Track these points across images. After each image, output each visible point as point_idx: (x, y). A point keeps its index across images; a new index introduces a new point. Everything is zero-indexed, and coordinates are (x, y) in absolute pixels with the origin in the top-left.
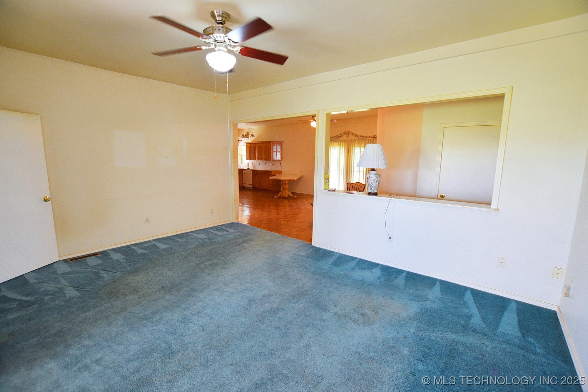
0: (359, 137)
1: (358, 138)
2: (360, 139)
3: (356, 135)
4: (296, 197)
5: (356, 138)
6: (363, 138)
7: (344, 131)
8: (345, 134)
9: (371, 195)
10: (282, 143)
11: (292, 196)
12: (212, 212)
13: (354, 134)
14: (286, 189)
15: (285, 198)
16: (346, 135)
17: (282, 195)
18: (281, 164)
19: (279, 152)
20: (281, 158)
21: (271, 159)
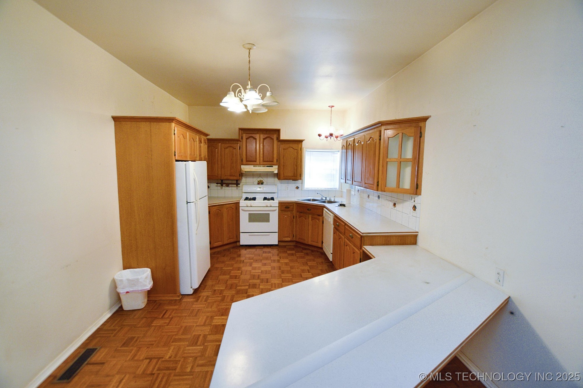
18: (415, 208)
19: (407, 160)
20: (417, 184)
21: (378, 185)
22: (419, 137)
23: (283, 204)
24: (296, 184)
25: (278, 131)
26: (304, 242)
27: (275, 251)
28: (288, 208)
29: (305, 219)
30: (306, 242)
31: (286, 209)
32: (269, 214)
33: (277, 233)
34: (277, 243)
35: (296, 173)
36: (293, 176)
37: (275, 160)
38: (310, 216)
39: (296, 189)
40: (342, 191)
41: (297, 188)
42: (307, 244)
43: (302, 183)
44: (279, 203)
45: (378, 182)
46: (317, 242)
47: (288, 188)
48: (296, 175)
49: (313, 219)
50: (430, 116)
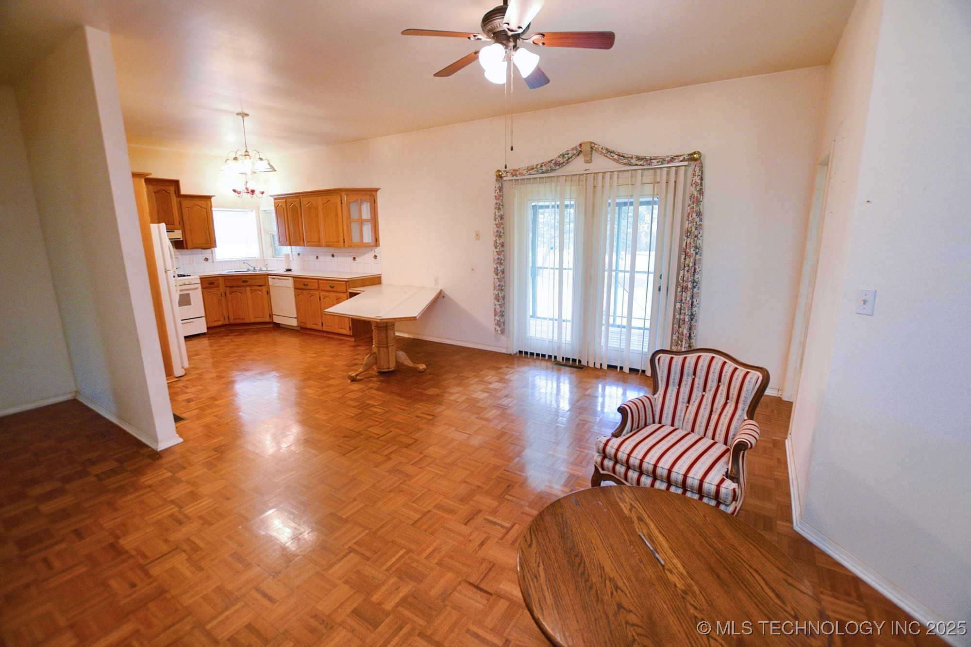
0: (634, 161)
1: (630, 164)
2: (636, 168)
4: (422, 367)
5: (622, 167)
6: (650, 164)
7: (577, 145)
8: (580, 153)
10: (374, 193)
11: (411, 365)
13: (611, 152)
14: (387, 343)
16: (581, 156)
18: (375, 257)
19: (366, 221)
20: (376, 239)
21: (344, 242)
22: (374, 203)
23: (205, 279)
24: (203, 255)
25: (176, 183)
26: (243, 321)
27: (205, 342)
28: (213, 283)
29: (241, 293)
30: (247, 321)
31: (210, 286)
32: (189, 294)
33: (204, 319)
34: (205, 331)
35: (209, 239)
36: (205, 244)
37: (177, 223)
38: (248, 289)
39: (204, 262)
40: (264, 260)
41: (206, 259)
42: (249, 322)
43: (212, 253)
44: (200, 278)
45: (344, 239)
46: (263, 317)
47: (193, 260)
48: (209, 243)
49: (252, 291)
50: (380, 189)
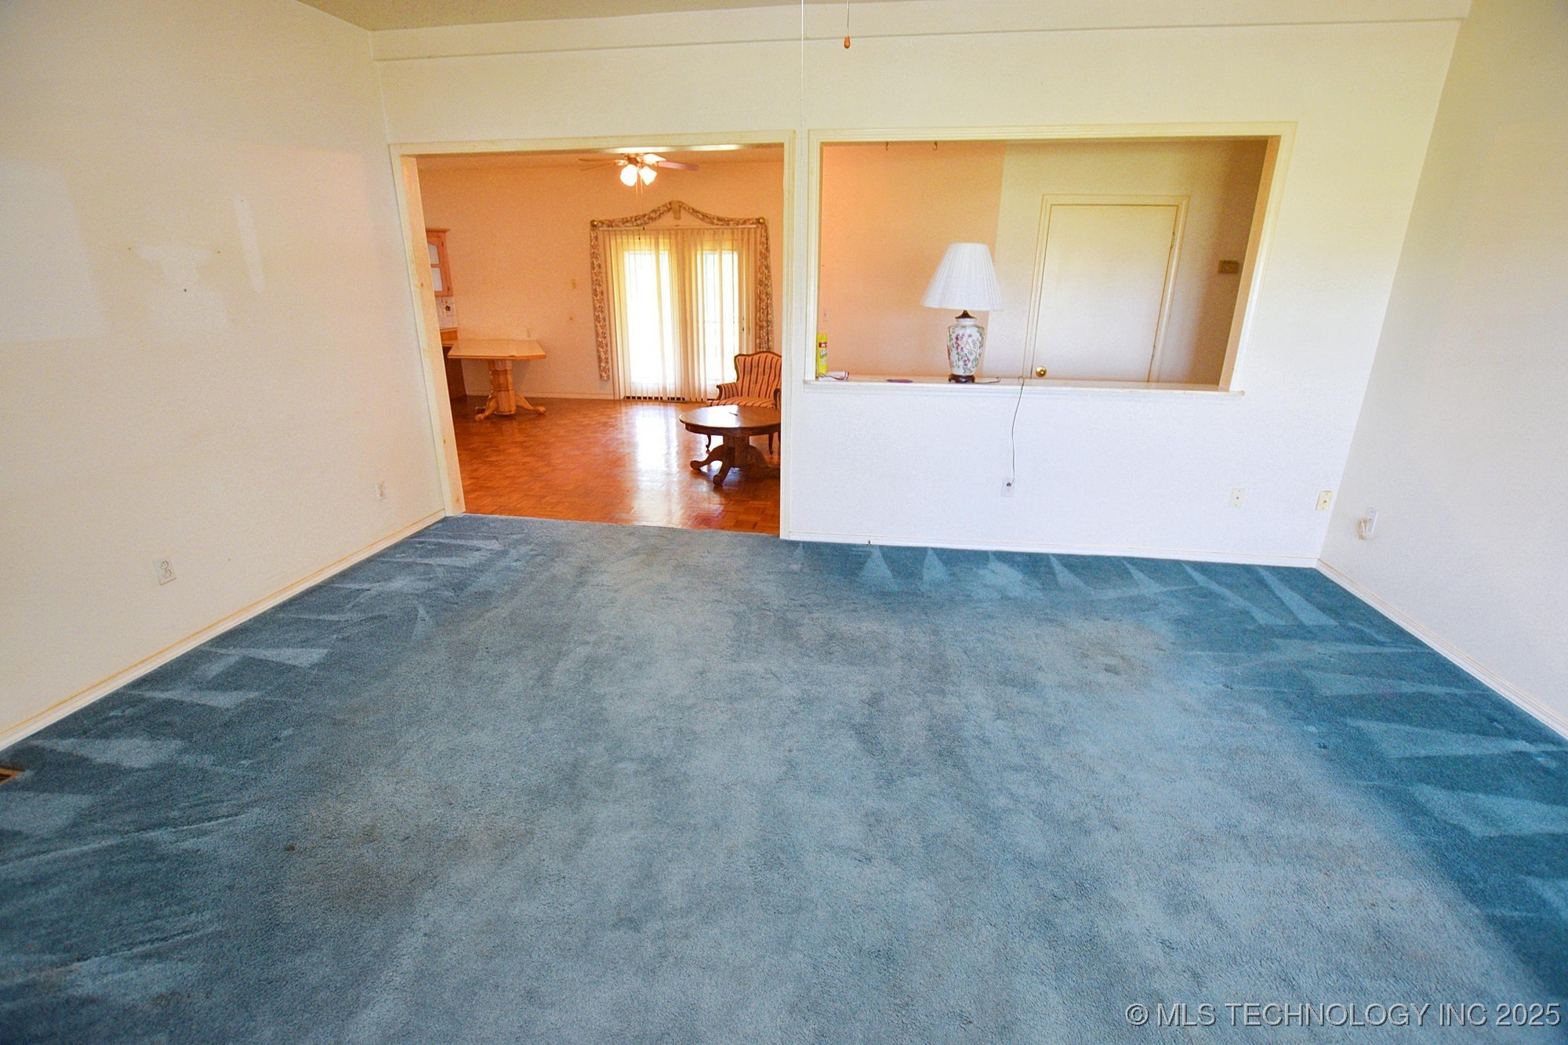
0: (715, 221)
1: (713, 223)
2: (718, 227)
3: (705, 217)
4: (542, 409)
5: (706, 225)
6: (728, 225)
7: (667, 201)
8: (669, 210)
9: (962, 382)
10: (441, 234)
11: (531, 408)
12: (382, 495)
13: (697, 212)
14: (507, 387)
15: (509, 417)
16: (671, 212)
17: (498, 407)
18: (448, 308)
50: (449, 230)
